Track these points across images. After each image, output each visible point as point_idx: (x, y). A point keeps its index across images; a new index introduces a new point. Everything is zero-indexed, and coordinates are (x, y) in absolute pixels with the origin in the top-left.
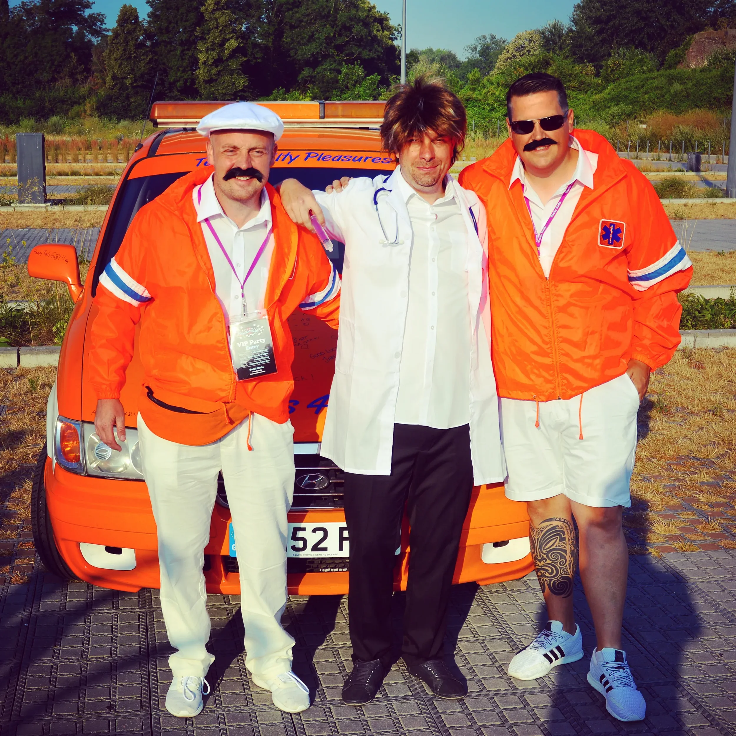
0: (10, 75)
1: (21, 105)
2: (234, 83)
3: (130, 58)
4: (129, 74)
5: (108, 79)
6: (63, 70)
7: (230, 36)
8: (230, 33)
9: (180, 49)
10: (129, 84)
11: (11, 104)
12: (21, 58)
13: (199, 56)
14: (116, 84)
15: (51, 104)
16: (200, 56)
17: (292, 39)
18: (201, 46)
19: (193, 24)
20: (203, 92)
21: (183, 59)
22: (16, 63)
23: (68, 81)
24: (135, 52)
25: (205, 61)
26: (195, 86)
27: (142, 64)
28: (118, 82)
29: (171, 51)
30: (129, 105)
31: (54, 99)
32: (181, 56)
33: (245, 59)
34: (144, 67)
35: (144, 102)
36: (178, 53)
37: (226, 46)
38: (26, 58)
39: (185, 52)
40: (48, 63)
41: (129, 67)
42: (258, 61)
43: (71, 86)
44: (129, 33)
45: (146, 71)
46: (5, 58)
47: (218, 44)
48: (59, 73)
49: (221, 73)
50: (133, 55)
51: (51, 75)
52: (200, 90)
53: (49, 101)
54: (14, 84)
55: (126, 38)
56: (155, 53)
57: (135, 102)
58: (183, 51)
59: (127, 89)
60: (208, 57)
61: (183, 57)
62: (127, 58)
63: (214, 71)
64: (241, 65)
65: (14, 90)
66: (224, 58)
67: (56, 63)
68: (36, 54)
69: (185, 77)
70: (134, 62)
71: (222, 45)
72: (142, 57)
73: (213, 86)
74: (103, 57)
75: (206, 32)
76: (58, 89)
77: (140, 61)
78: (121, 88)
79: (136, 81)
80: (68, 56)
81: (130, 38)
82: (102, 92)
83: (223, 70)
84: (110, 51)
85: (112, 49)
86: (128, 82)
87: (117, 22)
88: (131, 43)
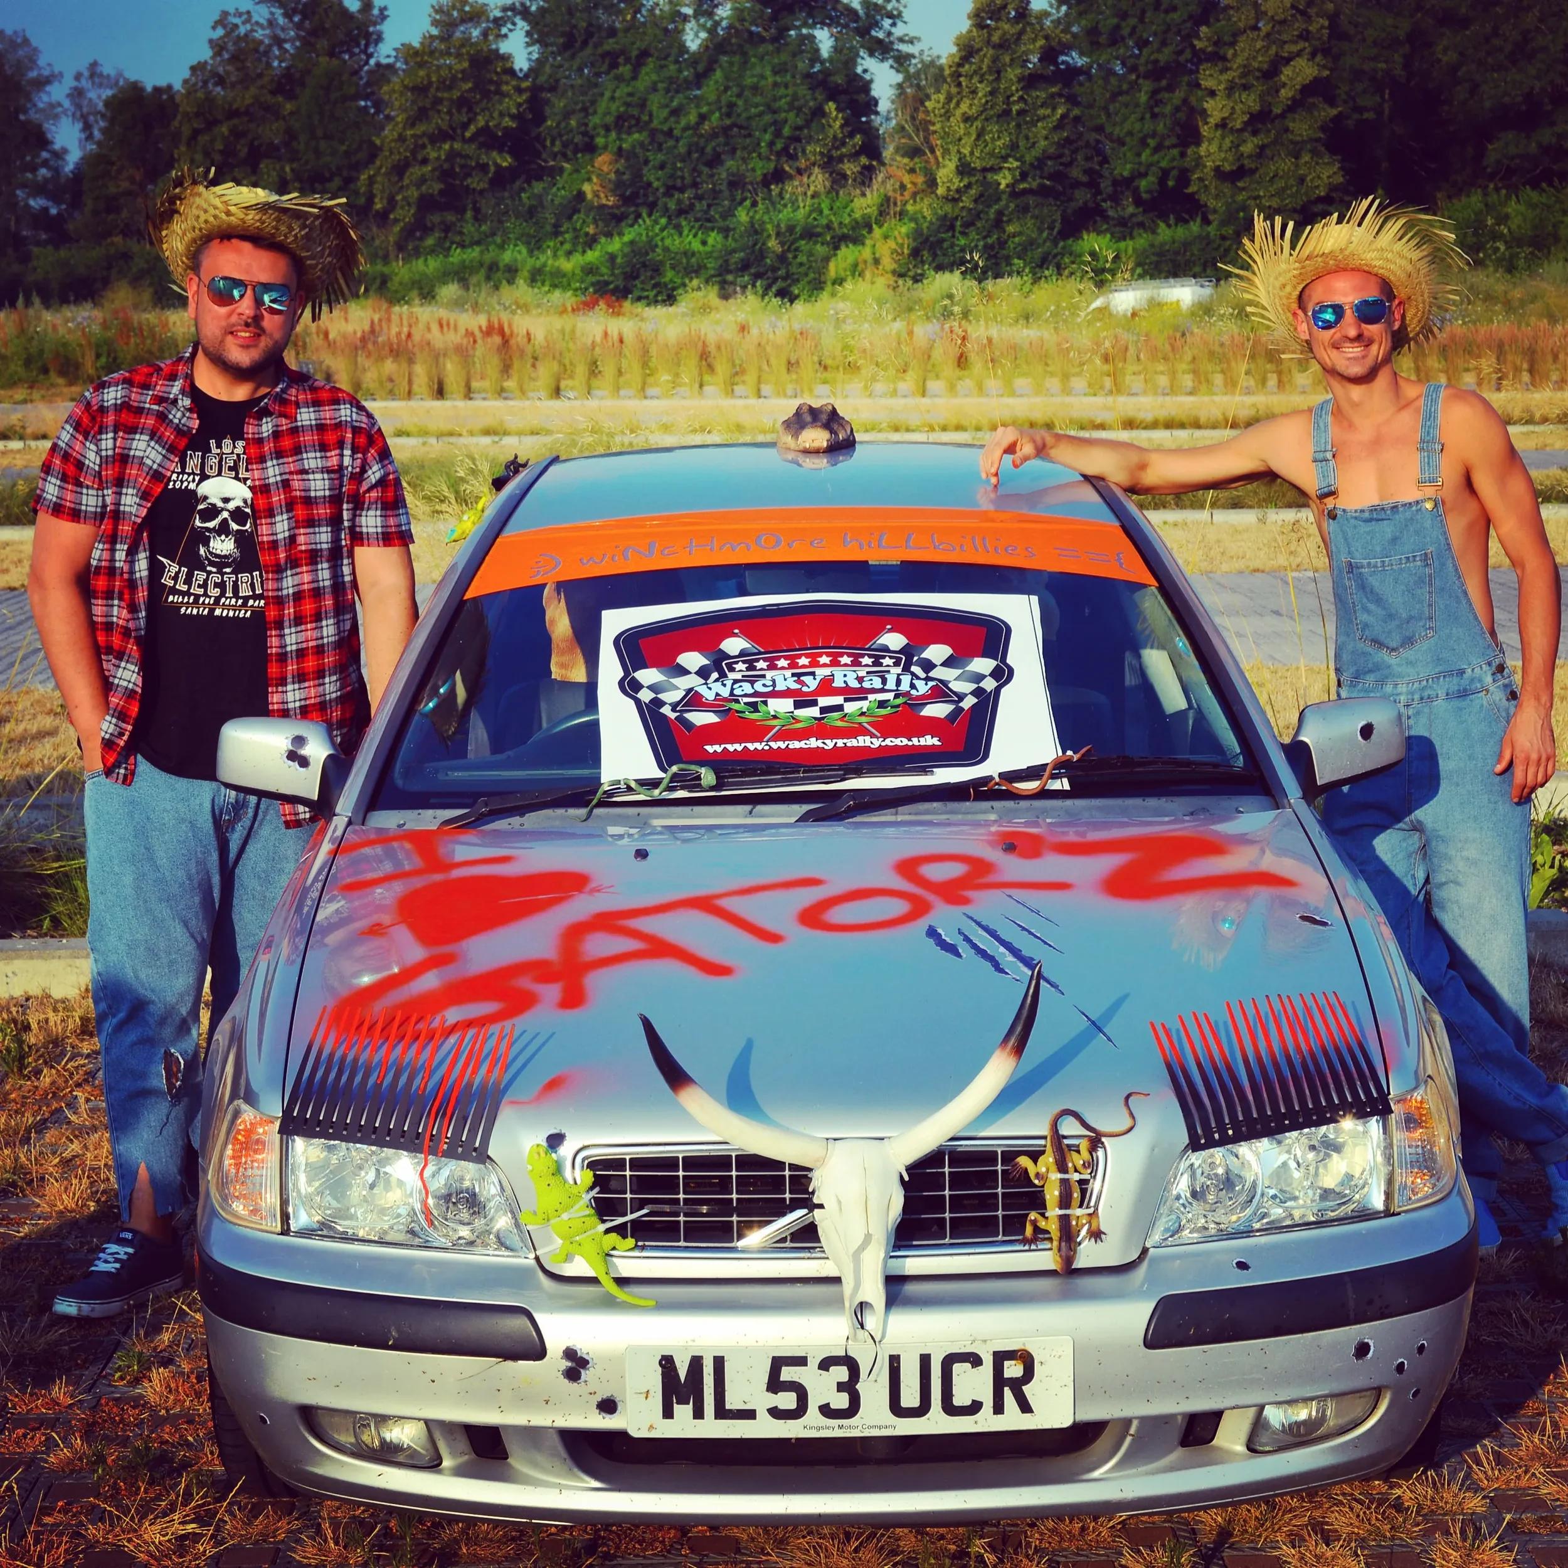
0: (662, 167)
1: (696, 245)
2: (1302, 180)
3: (1007, 113)
4: (1005, 159)
5: (947, 173)
6: (804, 151)
7: (1294, 48)
8: (1295, 42)
9: (1147, 86)
10: (1007, 186)
11: (668, 242)
12: (693, 118)
13: (1206, 105)
14: (969, 186)
15: (782, 244)
16: (1209, 105)
17: (1462, 54)
18: (1210, 78)
19: (1191, 17)
20: (1212, 203)
21: (1154, 116)
22: (676, 132)
23: (819, 180)
24: (1021, 98)
25: (1223, 119)
26: (1190, 190)
27: (1041, 129)
28: (973, 179)
29: (1121, 93)
30: (1002, 244)
31: (791, 229)
32: (1151, 108)
33: (1334, 112)
34: (1046, 138)
35: (1045, 234)
36: (1143, 98)
37: (1283, 78)
38: (703, 118)
39: (1159, 97)
40: (765, 131)
41: (1006, 139)
42: (1366, 115)
43: (829, 192)
44: (1003, 45)
45: (1052, 150)
46: (646, 118)
47: (1259, 70)
48: (793, 157)
49: (1268, 152)
50: (1015, 108)
51: (772, 166)
52: (1203, 198)
53: (778, 234)
54: (670, 190)
55: (995, 60)
56: (1072, 100)
57: (1020, 234)
58: (1155, 92)
59: (999, 199)
60: (1233, 108)
61: (1156, 110)
62: (999, 116)
63: (1248, 148)
64: (1323, 128)
65: (672, 205)
66: (1277, 110)
67: (786, 131)
68: (731, 105)
69: (1164, 164)
70: (1018, 126)
71: (1271, 73)
72: (1042, 112)
73: (1243, 189)
74: (927, 112)
75: (1227, 38)
76: (794, 202)
77: (1034, 123)
78: (981, 195)
79: (1024, 176)
80: (819, 112)
81: (1007, 59)
82: (926, 209)
83: (1274, 142)
84: (949, 99)
85: (954, 90)
86: (1004, 180)
87: (969, 17)
88: (1012, 74)
